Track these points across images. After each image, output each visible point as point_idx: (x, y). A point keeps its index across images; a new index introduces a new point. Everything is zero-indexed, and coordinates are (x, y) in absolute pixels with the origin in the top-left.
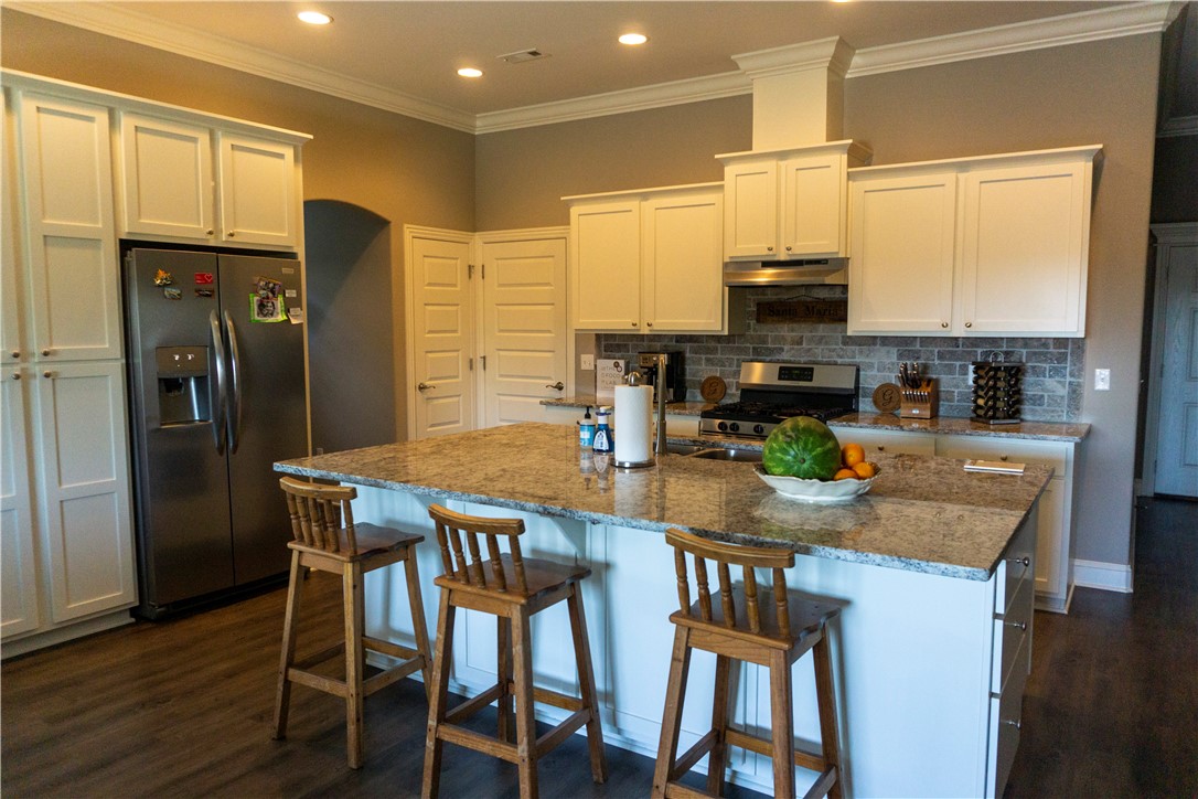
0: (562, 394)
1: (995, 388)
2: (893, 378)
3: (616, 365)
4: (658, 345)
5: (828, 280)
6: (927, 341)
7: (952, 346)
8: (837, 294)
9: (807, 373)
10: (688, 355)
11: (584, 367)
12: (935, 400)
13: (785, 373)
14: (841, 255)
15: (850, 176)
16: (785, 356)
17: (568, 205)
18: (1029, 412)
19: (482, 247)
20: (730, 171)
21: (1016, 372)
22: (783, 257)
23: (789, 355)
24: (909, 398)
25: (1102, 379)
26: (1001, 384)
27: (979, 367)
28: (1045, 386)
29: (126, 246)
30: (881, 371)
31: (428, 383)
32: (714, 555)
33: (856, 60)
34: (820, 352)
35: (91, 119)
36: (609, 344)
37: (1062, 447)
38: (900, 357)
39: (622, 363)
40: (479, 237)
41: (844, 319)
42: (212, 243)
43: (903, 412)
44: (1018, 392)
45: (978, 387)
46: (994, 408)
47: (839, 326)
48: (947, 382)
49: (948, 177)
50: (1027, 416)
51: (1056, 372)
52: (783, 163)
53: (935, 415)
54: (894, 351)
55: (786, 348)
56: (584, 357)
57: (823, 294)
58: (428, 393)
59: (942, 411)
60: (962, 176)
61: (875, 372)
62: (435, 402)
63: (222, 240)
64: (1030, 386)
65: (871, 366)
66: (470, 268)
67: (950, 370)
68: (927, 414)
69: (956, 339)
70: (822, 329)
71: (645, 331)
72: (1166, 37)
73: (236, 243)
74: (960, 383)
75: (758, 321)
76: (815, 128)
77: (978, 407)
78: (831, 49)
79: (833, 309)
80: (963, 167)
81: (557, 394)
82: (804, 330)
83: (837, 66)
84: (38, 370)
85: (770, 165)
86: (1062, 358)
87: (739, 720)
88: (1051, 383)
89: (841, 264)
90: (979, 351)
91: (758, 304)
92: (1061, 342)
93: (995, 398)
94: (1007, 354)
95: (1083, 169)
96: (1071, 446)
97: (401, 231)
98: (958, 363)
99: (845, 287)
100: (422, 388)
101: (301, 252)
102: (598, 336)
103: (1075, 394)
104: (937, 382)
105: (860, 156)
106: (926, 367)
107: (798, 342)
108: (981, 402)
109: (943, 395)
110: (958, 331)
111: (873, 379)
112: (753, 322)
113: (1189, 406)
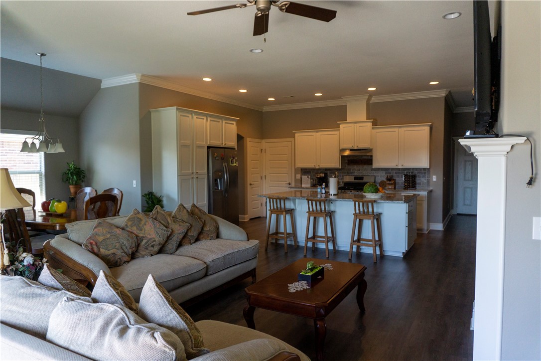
0: (291, 186)
1: (409, 180)
2: (384, 179)
3: (308, 177)
4: (319, 171)
5: (368, 154)
6: (392, 169)
7: (399, 171)
8: (369, 158)
9: (362, 178)
10: (328, 174)
11: (297, 178)
12: (395, 184)
13: (356, 178)
14: (371, 148)
15: (373, 128)
16: (355, 174)
17: (295, 133)
18: (418, 187)
19: (265, 144)
20: (341, 126)
21: (414, 177)
22: (356, 148)
23: (357, 174)
24: (389, 184)
25: (434, 178)
26: (411, 180)
27: (405, 176)
28: (421, 180)
29: (209, 147)
30: (381, 177)
31: (252, 183)
32: (361, 202)
33: (373, 98)
34: (365, 173)
35: (203, 119)
36: (305, 171)
37: (424, 193)
38: (386, 173)
39: (310, 176)
40: (264, 141)
41: (372, 164)
42: (221, 146)
43: (387, 187)
44: (415, 181)
45: (405, 181)
46: (409, 185)
47: (370, 166)
48: (398, 180)
49: (396, 129)
50: (417, 188)
51: (424, 177)
52: (355, 125)
53: (395, 188)
54: (384, 172)
55: (356, 172)
56: (297, 175)
57: (365, 158)
58: (253, 186)
59: (397, 187)
60: (400, 129)
61: (379, 178)
62: (254, 188)
63: (223, 145)
64: (418, 180)
65: (378, 176)
66: (262, 150)
67: (398, 176)
68: (393, 187)
69: (400, 169)
70: (365, 167)
71: (318, 167)
72: (445, 97)
73: (227, 146)
74: (401, 180)
75: (348, 165)
76: (364, 117)
77: (406, 185)
78: (367, 97)
79: (369, 161)
80: (400, 127)
81: (289, 186)
82: (360, 167)
83: (368, 100)
84: (195, 177)
85: (352, 125)
86: (425, 173)
87: (362, 238)
88: (423, 179)
89: (370, 150)
90: (405, 172)
91: (348, 160)
92: (424, 169)
93: (409, 183)
94: (412, 172)
95: (427, 129)
96: (426, 193)
97: (246, 141)
98: (400, 175)
99: (372, 156)
100: (251, 184)
101: (236, 147)
102: (301, 169)
103: (428, 182)
104: (395, 180)
105: (375, 124)
106: (392, 176)
107: (358, 170)
108: (406, 184)
109: (397, 183)
110: (400, 167)
111: (379, 180)
112: (346, 165)
113: (465, 188)
